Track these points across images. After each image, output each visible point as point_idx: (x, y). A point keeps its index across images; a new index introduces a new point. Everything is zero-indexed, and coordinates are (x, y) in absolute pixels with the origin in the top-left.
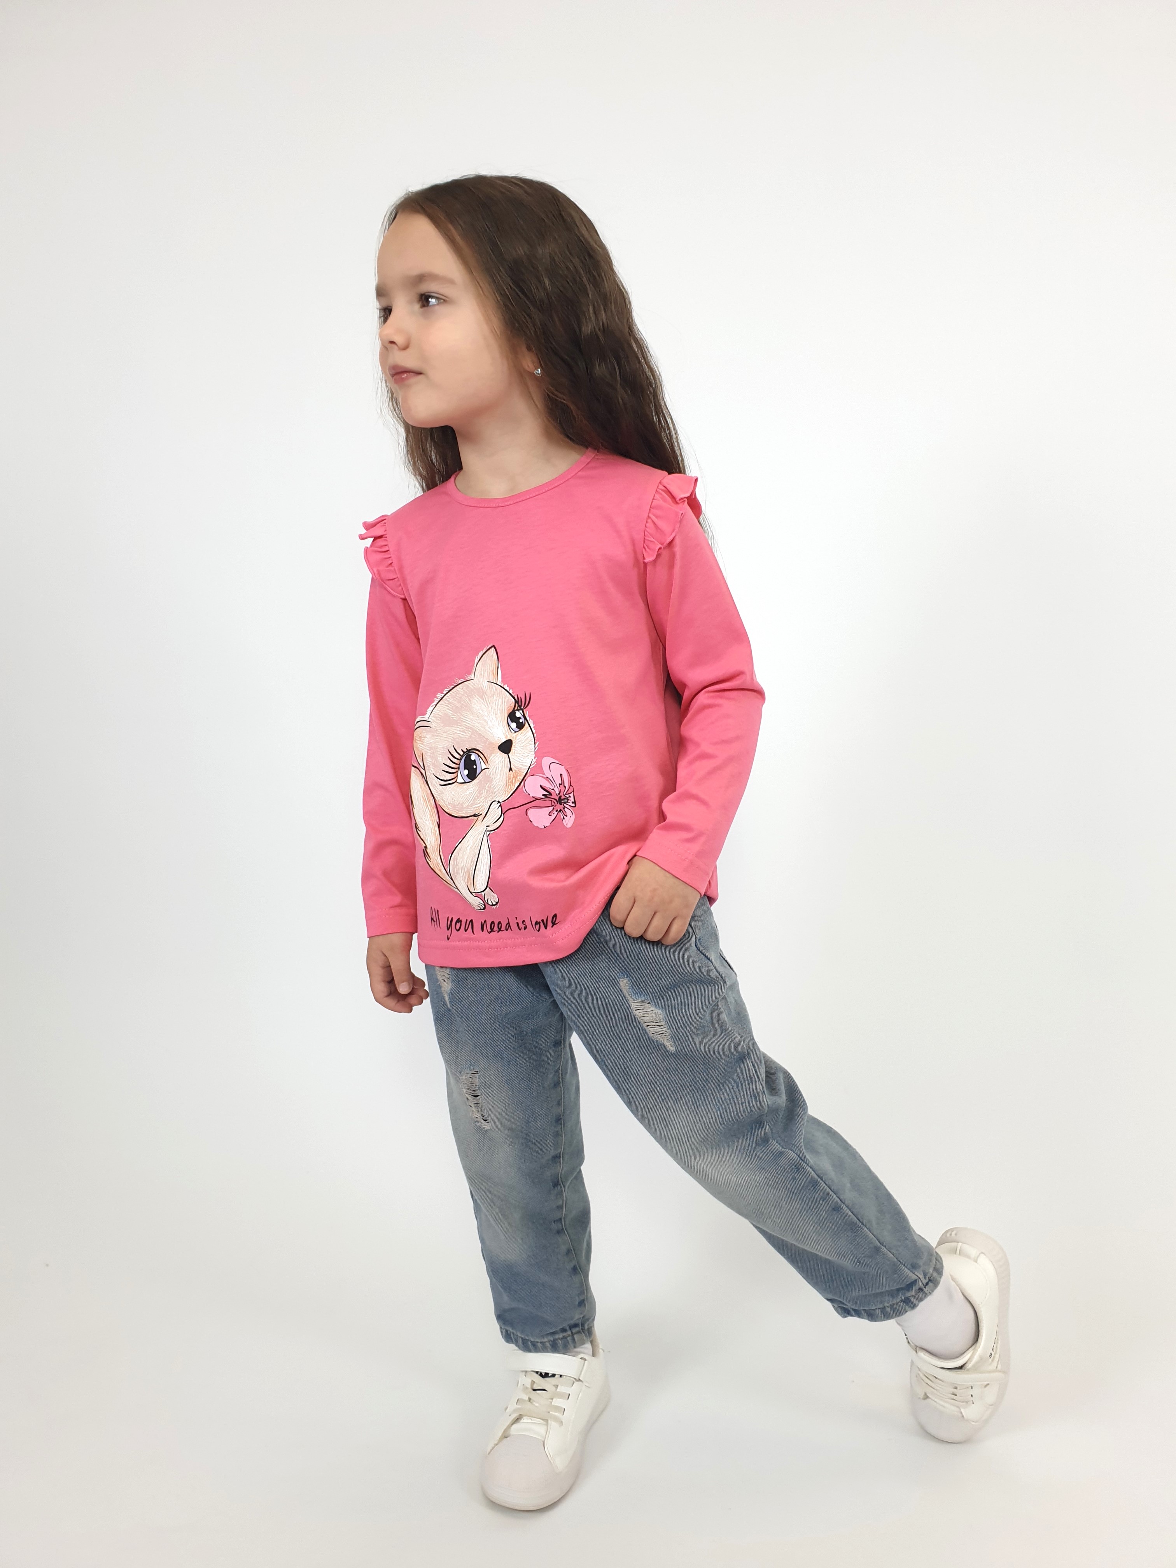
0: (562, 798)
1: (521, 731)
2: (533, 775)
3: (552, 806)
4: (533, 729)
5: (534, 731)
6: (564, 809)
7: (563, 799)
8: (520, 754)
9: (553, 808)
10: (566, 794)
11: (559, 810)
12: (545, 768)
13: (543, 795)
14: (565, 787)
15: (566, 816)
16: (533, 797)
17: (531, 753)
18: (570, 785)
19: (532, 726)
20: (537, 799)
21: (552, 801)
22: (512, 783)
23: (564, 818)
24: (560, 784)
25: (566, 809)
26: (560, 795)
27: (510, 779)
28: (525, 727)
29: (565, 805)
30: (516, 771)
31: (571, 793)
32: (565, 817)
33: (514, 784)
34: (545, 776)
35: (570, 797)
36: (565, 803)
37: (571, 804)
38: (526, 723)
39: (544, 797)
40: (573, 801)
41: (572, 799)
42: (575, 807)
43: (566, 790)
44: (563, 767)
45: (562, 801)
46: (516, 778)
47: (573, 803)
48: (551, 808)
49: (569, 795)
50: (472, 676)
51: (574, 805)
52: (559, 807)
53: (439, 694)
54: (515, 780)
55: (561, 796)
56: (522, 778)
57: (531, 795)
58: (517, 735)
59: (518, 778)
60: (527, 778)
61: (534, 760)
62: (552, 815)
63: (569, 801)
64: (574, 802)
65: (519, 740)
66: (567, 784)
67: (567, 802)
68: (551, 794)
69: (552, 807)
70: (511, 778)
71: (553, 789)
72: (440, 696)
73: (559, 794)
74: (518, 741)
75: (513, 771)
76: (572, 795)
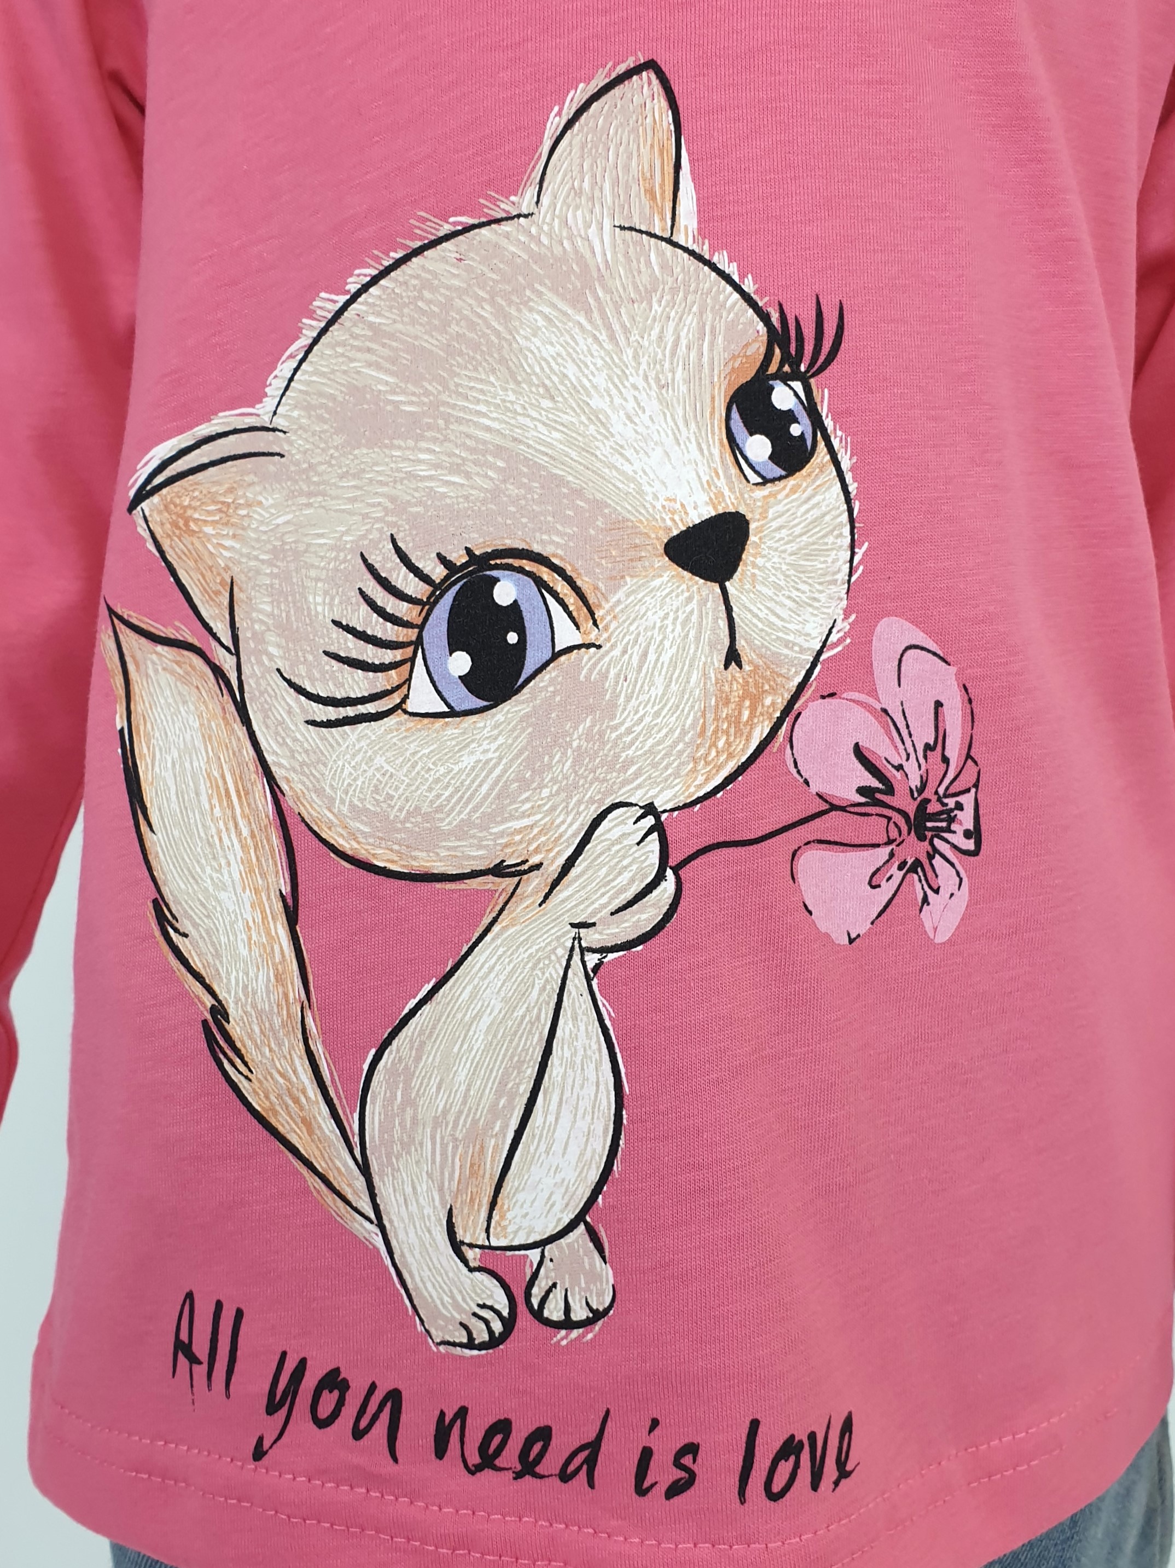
0: (933, 807)
1: (791, 482)
2: (832, 695)
3: (890, 842)
4: (849, 477)
5: (852, 488)
6: (931, 857)
7: (935, 817)
8: (778, 588)
9: (892, 855)
10: (946, 796)
11: (910, 861)
12: (884, 670)
13: (862, 791)
14: (946, 760)
15: (937, 891)
16: (820, 796)
17: (833, 588)
18: (969, 756)
19: (845, 464)
20: (834, 808)
21: (889, 819)
22: (735, 720)
23: (925, 900)
24: (927, 747)
25: (938, 861)
26: (925, 795)
27: (727, 702)
28: (815, 461)
29: (937, 842)
30: (757, 667)
31: (968, 790)
32: (929, 892)
33: (746, 731)
34: (878, 706)
35: (959, 806)
36: (938, 832)
37: (958, 839)
38: (821, 445)
39: (863, 800)
40: (971, 826)
41: (966, 819)
42: (975, 853)
43: (951, 775)
44: (953, 669)
45: (929, 824)
46: (756, 701)
47: (967, 834)
48: (884, 852)
49: (960, 799)
50: (526, 201)
51: (970, 845)
52: (914, 849)
53: (323, 295)
54: (753, 709)
55: (928, 801)
56: (781, 702)
57: (814, 788)
58: (771, 495)
59: (768, 701)
60: (805, 705)
61: (843, 626)
62: (883, 883)
63: (954, 827)
64: (975, 834)
65: (780, 521)
66: (954, 750)
67: (948, 830)
68: (890, 790)
69: (888, 850)
70: (734, 698)
71: (899, 768)
72: (326, 303)
73: (921, 790)
74: (775, 524)
75: (747, 667)
76: (967, 800)
